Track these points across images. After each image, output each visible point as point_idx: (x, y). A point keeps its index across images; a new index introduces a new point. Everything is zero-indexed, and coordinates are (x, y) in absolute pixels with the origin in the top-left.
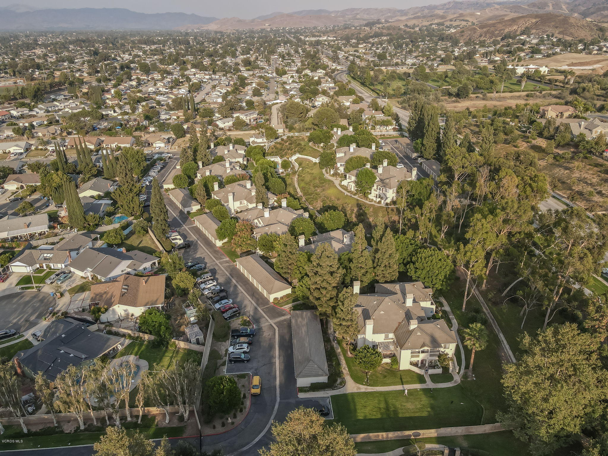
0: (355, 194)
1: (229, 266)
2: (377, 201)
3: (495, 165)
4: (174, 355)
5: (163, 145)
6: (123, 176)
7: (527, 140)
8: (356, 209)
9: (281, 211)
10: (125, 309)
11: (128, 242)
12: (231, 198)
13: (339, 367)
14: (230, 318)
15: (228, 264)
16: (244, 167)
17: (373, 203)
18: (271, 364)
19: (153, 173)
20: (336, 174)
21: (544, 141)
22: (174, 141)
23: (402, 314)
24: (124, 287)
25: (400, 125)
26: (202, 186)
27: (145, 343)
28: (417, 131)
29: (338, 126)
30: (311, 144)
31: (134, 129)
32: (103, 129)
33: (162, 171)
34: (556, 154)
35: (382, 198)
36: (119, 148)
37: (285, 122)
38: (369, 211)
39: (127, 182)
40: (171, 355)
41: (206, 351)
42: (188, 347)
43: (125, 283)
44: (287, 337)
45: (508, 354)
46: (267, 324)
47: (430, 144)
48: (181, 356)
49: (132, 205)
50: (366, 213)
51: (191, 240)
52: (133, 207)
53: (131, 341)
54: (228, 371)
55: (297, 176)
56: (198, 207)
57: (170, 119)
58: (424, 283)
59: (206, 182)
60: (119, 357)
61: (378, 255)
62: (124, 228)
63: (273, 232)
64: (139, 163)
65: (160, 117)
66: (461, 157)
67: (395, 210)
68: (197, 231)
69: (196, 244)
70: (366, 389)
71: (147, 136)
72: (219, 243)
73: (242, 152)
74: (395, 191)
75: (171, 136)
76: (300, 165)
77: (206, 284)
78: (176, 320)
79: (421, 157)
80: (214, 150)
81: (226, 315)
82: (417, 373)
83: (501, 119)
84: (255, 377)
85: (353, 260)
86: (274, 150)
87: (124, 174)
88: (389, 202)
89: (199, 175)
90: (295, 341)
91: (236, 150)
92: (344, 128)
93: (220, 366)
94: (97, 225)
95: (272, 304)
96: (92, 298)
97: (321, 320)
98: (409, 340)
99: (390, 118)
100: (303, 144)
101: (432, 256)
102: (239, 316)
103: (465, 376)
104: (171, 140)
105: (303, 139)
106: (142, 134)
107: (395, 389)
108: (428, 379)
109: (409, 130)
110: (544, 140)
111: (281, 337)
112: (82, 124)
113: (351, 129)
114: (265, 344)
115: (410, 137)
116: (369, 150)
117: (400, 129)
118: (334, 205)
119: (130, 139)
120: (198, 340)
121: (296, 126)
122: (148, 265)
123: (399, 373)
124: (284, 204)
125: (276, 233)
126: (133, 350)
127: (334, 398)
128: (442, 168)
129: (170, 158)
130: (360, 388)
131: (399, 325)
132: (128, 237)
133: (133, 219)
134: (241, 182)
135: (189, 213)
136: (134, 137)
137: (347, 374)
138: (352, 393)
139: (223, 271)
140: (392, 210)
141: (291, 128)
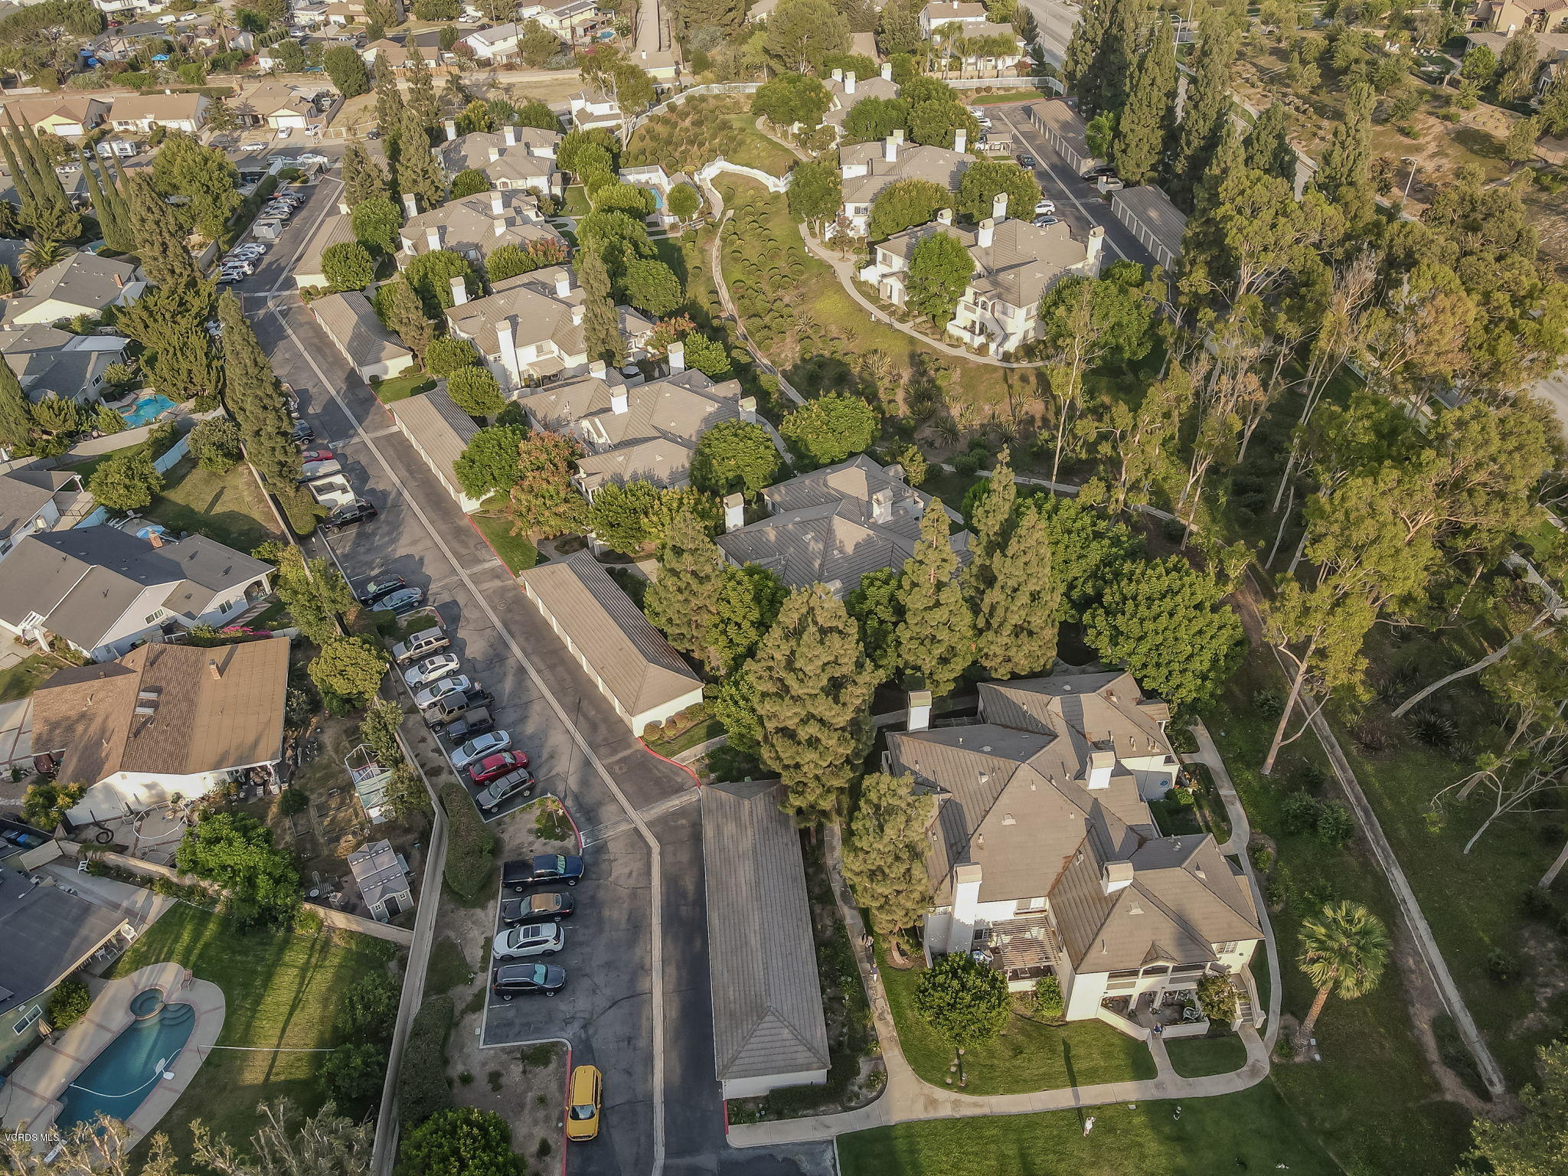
0: (903, 319)
1: (504, 590)
2: (976, 345)
3: (1390, 247)
4: (313, 960)
5: (299, 123)
6: (157, 254)
7: (1442, 111)
8: (906, 375)
9: (664, 390)
10: (149, 782)
11: (177, 496)
12: (505, 336)
13: (866, 1017)
14: (502, 806)
15: (497, 583)
16: (554, 209)
17: (961, 352)
18: (634, 998)
19: (264, 229)
20: (839, 242)
21: (1498, 115)
22: (337, 106)
23: (1075, 824)
24: (144, 695)
25: (1038, 53)
26: (413, 295)
27: (218, 908)
28: (1096, 76)
29: (847, 64)
30: (761, 122)
31: (207, 66)
32: (114, 64)
33: (297, 221)
34: (1538, 165)
35: (990, 336)
36: (160, 135)
37: (682, 40)
38: (950, 382)
39: (173, 272)
40: (302, 958)
41: (420, 943)
42: (360, 929)
43: (150, 682)
44: (689, 883)
45: (1427, 955)
46: (624, 827)
47: (1141, 132)
48: (336, 961)
49: (184, 366)
50: (939, 389)
51: (381, 487)
52: (190, 371)
53: (172, 901)
54: (492, 1035)
55: (718, 242)
57: (327, 23)
58: (1139, 682)
59: (426, 275)
60: (128, 972)
61: (994, 596)
62: (160, 446)
63: (640, 471)
64: (216, 198)
65: (292, 16)
66: (1272, 211)
67: (1033, 379)
68: (401, 451)
69: (398, 505)
70: (956, 1104)
71: (252, 87)
72: (469, 505)
73: (546, 152)
74: (1034, 312)
75: (324, 89)
76: (728, 199)
77: (423, 670)
78: (323, 810)
79: (1110, 171)
80: (457, 148)
81: (489, 798)
82: (1122, 1034)
83: (1357, 29)
84: (580, 1070)
85: (909, 616)
86: (649, 144)
87: (157, 247)
88: (1012, 350)
89: (406, 243)
90: (714, 919)
91: (527, 145)
92: (866, 71)
93: (464, 1012)
94: (73, 437)
95: (641, 745)
96: (39, 739)
97: (804, 834)
98: (1104, 935)
99: (1007, 29)
100: (736, 125)
101: (1171, 592)
102: (531, 797)
103: (1285, 1046)
104: (326, 103)
105: (736, 107)
106: (233, 81)
107: (1052, 1106)
108: (1160, 1059)
109: (1070, 76)
110: (1498, 112)
111: (671, 882)
112: (43, 51)
113: (887, 72)
114: (616, 915)
115: (1069, 95)
116: (947, 153)
117: (1039, 67)
118: (837, 356)
119: (196, 102)
120: (392, 905)
121: (718, 53)
122: (234, 594)
123: (1063, 1033)
124: (677, 358)
125: (649, 477)
126: (176, 940)
127: (849, 1143)
128: (1190, 234)
129: (321, 170)
130: (932, 1102)
131: (1065, 868)
132: (173, 478)
133: (194, 411)
134: (540, 275)
135: (376, 381)
136: (207, 93)
137: (891, 1039)
138: (909, 1125)
139: (482, 611)
140: (1024, 379)
141: (700, 64)
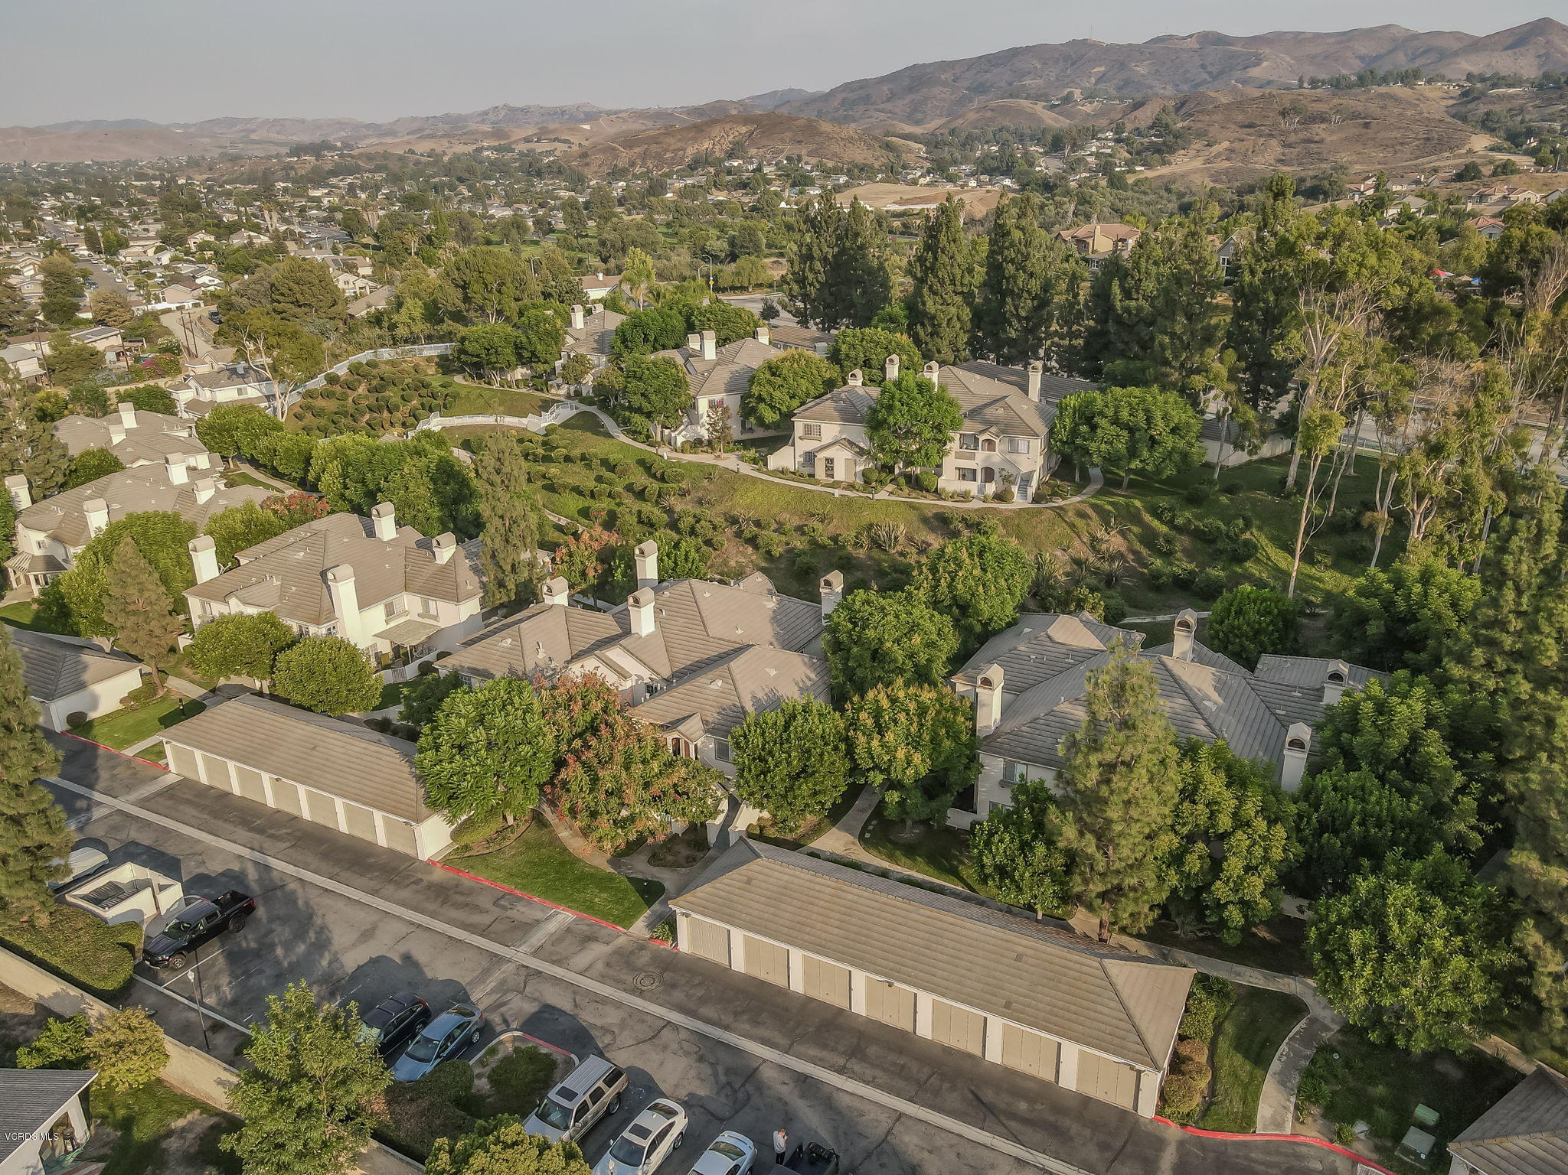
1: (623, 956)
2: (989, 494)
8: (933, 540)
9: (699, 590)
30: (461, 380)
35: (1008, 480)
56: (131, 680)
67: (1091, 512)
68: (211, 805)
69: (276, 887)
74: (1043, 445)
100: (435, 383)
135: (82, 722)
140: (1081, 514)
